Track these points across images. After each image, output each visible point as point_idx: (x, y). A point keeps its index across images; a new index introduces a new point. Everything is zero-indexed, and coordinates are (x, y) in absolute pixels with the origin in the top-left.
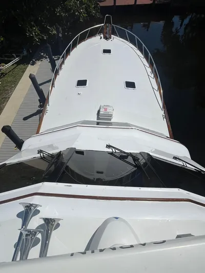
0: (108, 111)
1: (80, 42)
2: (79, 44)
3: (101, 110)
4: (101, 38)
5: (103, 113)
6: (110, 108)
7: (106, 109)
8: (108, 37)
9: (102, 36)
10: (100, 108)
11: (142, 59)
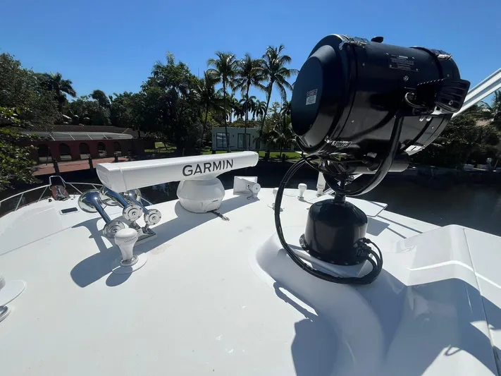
4: (50, 201)
8: (64, 197)
9: (51, 198)
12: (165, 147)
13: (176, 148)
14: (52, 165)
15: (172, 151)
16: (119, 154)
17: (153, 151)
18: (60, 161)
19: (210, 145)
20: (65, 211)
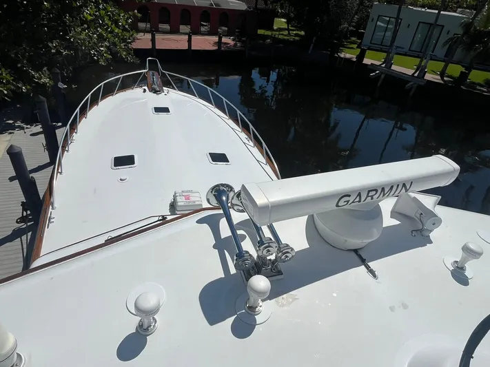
0: (192, 199)
1: (104, 97)
2: (102, 99)
3: (178, 199)
4: (145, 91)
5: (182, 204)
6: (194, 195)
7: (187, 198)
8: (158, 89)
9: (146, 88)
10: (175, 197)
11: (226, 121)
12: (288, 30)
13: (303, 33)
14: (149, 36)
15: (297, 38)
16: (224, 31)
17: (269, 33)
18: (158, 31)
19: (361, 36)
20: (158, 110)
